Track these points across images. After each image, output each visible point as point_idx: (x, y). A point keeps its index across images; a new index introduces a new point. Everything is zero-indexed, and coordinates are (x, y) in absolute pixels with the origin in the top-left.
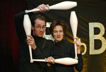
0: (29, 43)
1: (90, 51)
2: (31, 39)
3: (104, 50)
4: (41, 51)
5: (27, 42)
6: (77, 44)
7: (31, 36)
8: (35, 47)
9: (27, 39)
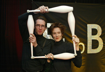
0: (31, 41)
1: (88, 50)
2: (33, 37)
3: (101, 50)
4: (41, 49)
5: (30, 39)
6: (75, 41)
7: (34, 35)
8: (36, 45)
9: (30, 37)
